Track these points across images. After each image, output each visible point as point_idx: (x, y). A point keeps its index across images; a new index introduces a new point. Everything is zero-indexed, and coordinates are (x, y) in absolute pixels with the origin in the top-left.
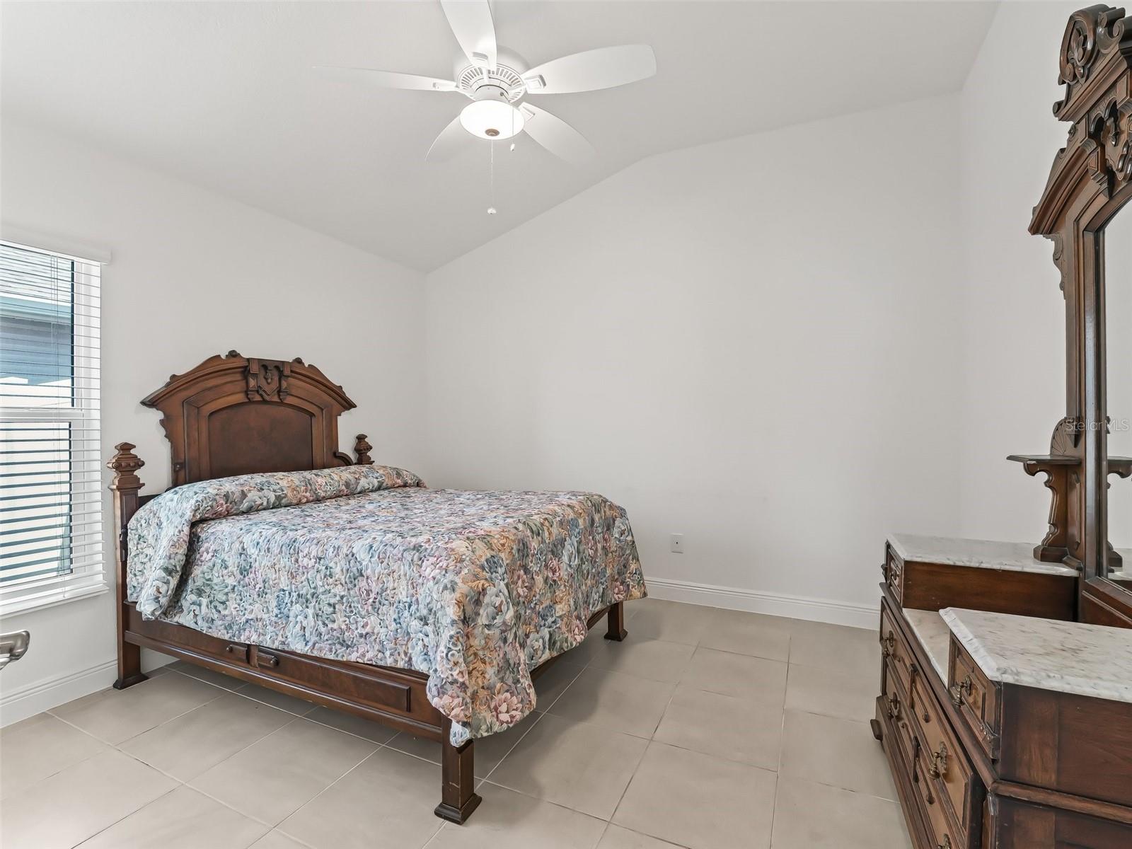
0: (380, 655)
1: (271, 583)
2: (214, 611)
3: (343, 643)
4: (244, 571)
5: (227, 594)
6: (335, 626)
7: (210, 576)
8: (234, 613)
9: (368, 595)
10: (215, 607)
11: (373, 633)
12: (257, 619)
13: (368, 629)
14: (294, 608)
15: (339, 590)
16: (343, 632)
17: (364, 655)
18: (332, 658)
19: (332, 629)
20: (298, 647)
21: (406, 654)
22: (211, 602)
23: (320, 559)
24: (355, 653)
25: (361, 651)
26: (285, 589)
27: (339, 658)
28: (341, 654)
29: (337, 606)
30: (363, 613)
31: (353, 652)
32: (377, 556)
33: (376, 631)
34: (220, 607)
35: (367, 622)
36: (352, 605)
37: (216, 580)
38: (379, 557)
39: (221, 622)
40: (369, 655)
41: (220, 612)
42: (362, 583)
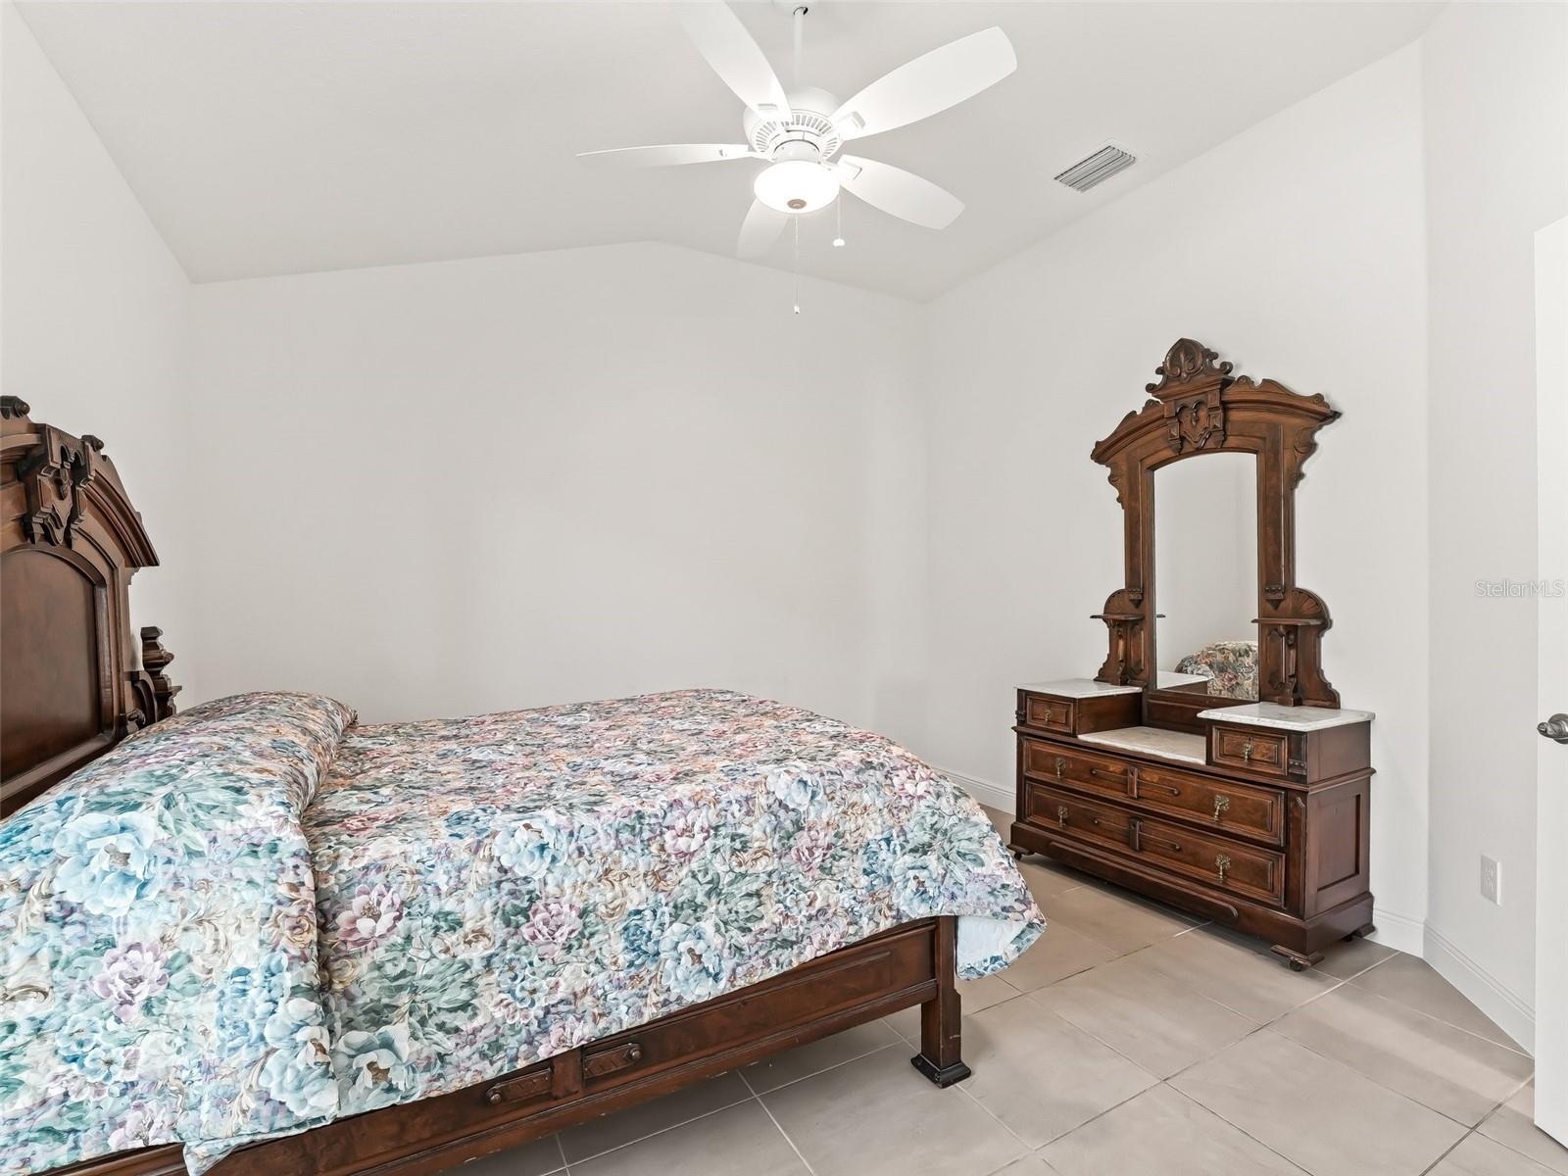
0: (852, 930)
1: (602, 909)
2: (440, 1036)
3: (787, 944)
4: (514, 917)
5: (469, 983)
6: (764, 924)
7: (402, 966)
8: (498, 1015)
9: (812, 854)
10: (441, 1027)
11: (828, 905)
12: (575, 994)
13: (818, 904)
14: (668, 933)
15: (763, 865)
16: (778, 929)
17: (824, 943)
18: (776, 974)
19: (762, 931)
20: (702, 991)
21: (890, 908)
22: (423, 1022)
23: (716, 828)
24: (808, 948)
25: (817, 940)
26: (641, 908)
27: (786, 969)
28: (787, 961)
29: (763, 892)
30: (807, 884)
31: (805, 948)
32: (822, 793)
33: (831, 902)
34: (460, 1020)
35: (815, 895)
36: (788, 879)
37: (423, 969)
38: (825, 794)
39: (468, 1051)
40: (832, 940)
41: (457, 1030)
42: (803, 840)
